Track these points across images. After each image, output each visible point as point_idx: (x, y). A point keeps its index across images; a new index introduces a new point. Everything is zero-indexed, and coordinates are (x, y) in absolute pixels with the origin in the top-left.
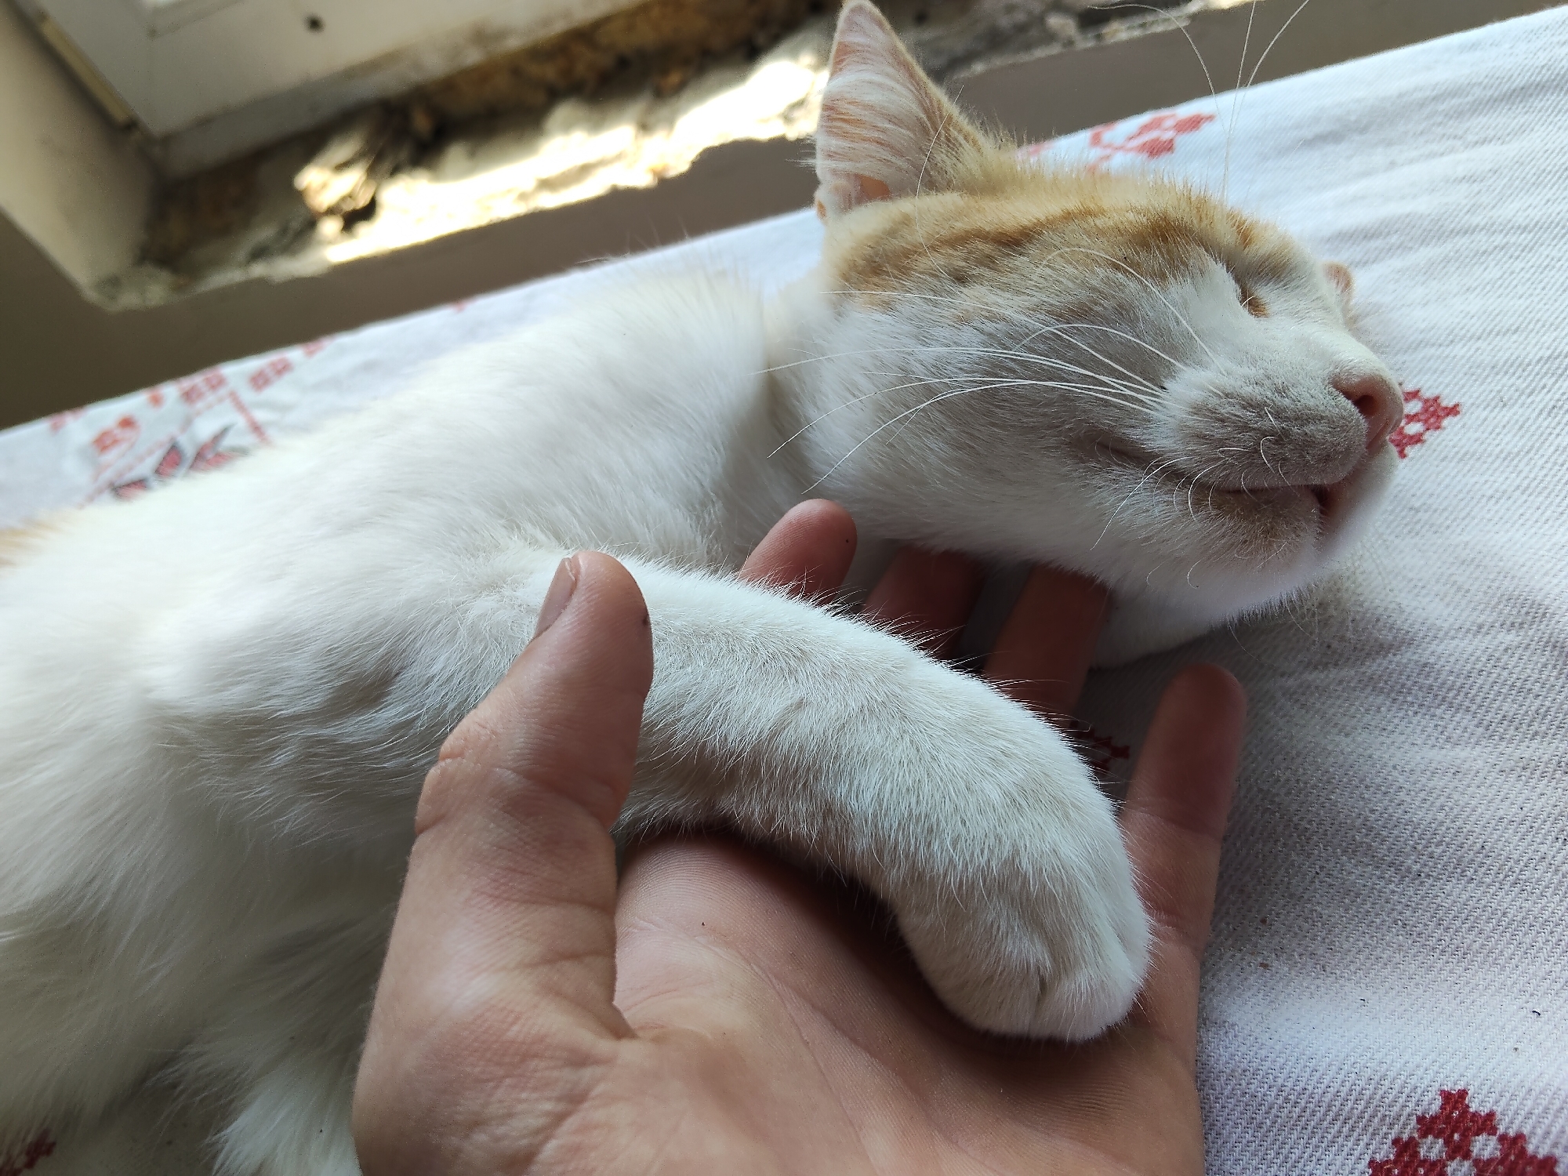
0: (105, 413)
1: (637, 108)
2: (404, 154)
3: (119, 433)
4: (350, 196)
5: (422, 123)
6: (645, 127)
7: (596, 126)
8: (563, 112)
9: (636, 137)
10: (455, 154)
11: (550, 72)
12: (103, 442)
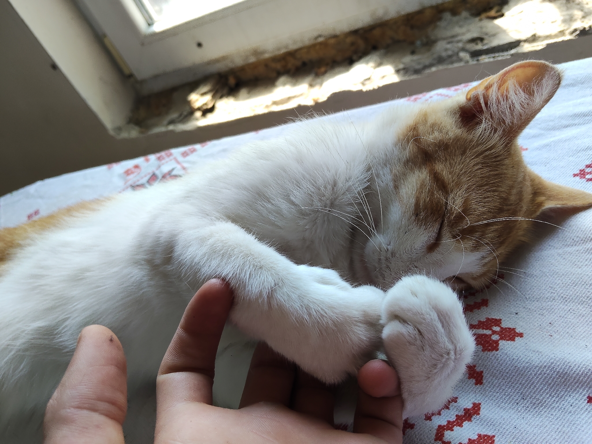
0: (129, 164)
1: (309, 79)
2: (225, 91)
3: (133, 170)
4: (206, 104)
5: (232, 81)
6: (311, 85)
7: (294, 84)
8: (282, 79)
9: (308, 88)
10: (243, 92)
11: (278, 66)
12: (128, 172)
